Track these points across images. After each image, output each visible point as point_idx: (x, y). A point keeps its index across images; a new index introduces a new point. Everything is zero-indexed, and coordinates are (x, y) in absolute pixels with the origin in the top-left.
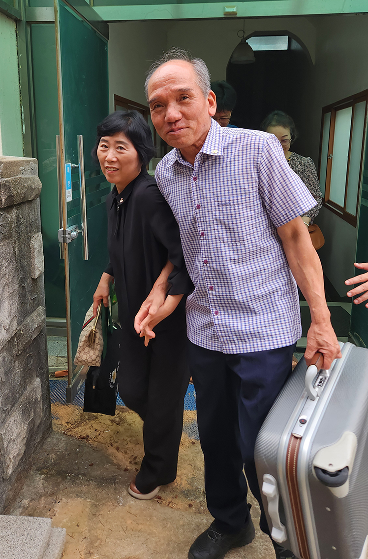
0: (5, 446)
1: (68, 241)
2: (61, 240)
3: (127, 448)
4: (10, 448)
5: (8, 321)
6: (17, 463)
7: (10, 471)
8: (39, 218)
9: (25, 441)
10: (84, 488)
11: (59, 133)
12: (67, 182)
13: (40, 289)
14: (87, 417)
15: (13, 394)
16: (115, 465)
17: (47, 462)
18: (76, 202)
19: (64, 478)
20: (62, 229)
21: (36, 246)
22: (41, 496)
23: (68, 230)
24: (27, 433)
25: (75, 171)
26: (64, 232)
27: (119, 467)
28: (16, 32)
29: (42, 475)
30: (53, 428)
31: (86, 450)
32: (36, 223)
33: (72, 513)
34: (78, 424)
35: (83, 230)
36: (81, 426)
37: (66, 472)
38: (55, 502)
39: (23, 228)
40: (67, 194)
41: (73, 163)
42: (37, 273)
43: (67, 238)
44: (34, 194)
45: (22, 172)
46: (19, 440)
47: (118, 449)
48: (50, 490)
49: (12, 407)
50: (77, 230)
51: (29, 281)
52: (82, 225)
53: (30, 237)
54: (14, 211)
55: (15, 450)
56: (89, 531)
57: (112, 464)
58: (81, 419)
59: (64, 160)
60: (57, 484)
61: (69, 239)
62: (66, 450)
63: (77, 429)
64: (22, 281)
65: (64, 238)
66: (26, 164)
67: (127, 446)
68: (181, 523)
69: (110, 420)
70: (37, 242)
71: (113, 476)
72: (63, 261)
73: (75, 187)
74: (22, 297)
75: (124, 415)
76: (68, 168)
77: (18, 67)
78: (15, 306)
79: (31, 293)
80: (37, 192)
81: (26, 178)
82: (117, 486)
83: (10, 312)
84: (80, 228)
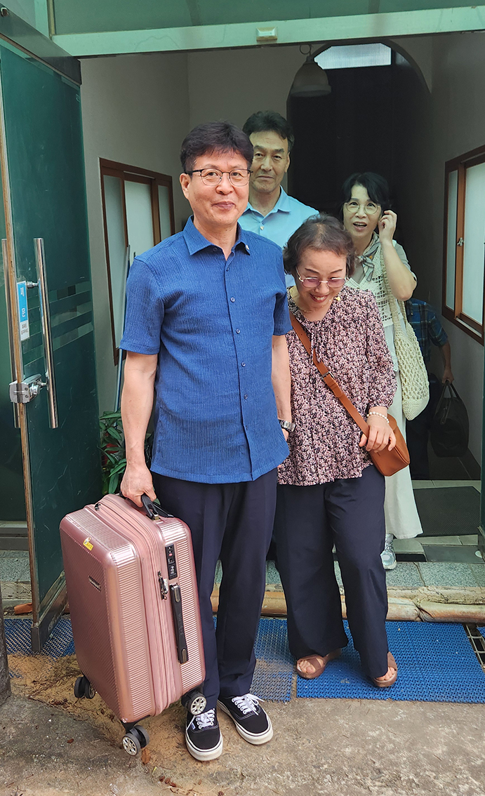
1: (26, 400)
2: (14, 399)
10: (60, 775)
11: (5, 235)
12: (21, 310)
16: (108, 740)
18: (35, 339)
19: (29, 761)
23: (25, 383)
25: (32, 293)
26: (18, 387)
27: (113, 743)
30: (13, 690)
31: (63, 720)
34: (51, 683)
35: (48, 383)
36: (56, 686)
37: (32, 753)
40: (21, 329)
41: (30, 281)
48: (7, 778)
50: (39, 383)
52: (47, 374)
58: (56, 676)
59: (14, 278)
60: (19, 770)
61: (26, 396)
62: (33, 721)
63: (49, 691)
65: (19, 396)
71: (103, 757)
72: (19, 431)
73: (34, 318)
76: (22, 289)
82: (109, 769)
84: (44, 379)
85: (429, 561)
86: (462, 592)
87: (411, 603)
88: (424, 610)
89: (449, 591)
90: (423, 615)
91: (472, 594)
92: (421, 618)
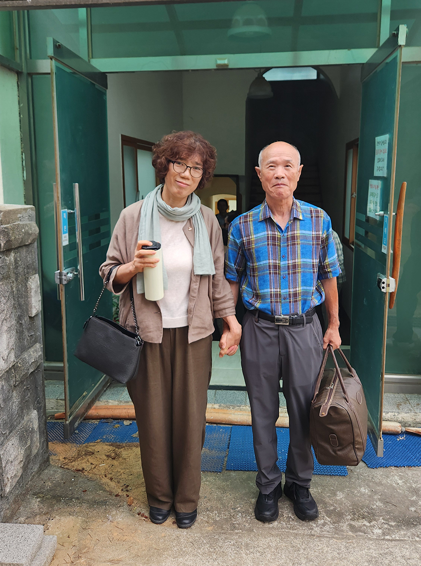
0: (3, 466)
1: (65, 282)
2: (57, 281)
3: (120, 479)
4: (7, 468)
5: (6, 353)
6: (14, 484)
7: (8, 489)
8: (36, 261)
9: (22, 465)
10: (77, 509)
11: (56, 181)
12: (64, 227)
13: (37, 327)
14: (83, 453)
15: (11, 420)
16: (108, 492)
17: (43, 488)
18: (72, 246)
19: (59, 501)
20: (59, 271)
21: (33, 287)
22: (36, 515)
23: (64, 272)
24: (24, 457)
25: (71, 216)
26: (60, 274)
27: (111, 493)
28: (18, 83)
29: (38, 498)
30: (51, 463)
31: (81, 480)
32: (33, 265)
33: (64, 528)
34: (75, 459)
35: (79, 273)
36: (78, 461)
37: (61, 497)
38: (49, 519)
39: (20, 270)
40: (63, 239)
41: (70, 209)
42: (34, 312)
43: (64, 280)
44: (31, 238)
45: (20, 219)
46: (16, 463)
47: (111, 479)
48: (45, 510)
49: (9, 433)
50: (74, 272)
51: (27, 318)
52: (79, 267)
53: (28, 278)
54: (13, 254)
55: (13, 471)
56: (79, 541)
57: (105, 491)
58: (78, 455)
59: (60, 207)
60: (52, 506)
61: (65, 280)
62: (62, 480)
63: (73, 463)
64: (19, 318)
65: (61, 280)
66: (24, 212)
67: (120, 477)
68: (163, 534)
69: (106, 455)
70: (34, 282)
71: (104, 500)
72: (60, 302)
73: (72, 232)
74: (20, 334)
75: (120, 450)
76: (65, 214)
77: (20, 116)
78: (13, 340)
79: (28, 330)
80: (34, 237)
81: (23, 225)
82: (107, 507)
83: (8, 345)
84: (77, 270)
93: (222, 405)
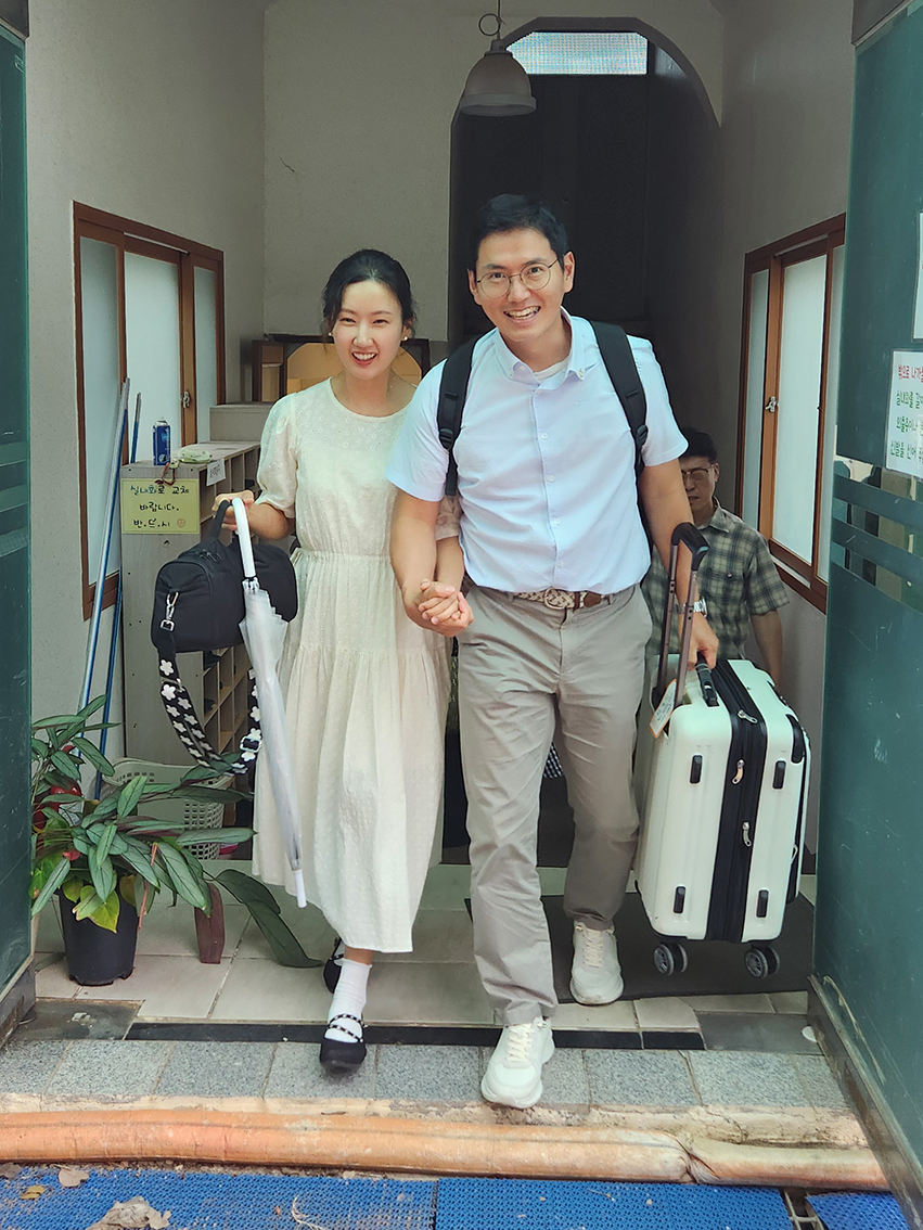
85: (710, 1048)
86: (777, 1117)
87: (674, 1143)
88: (698, 1159)
89: (750, 1117)
90: (699, 1171)
91: (797, 1122)
92: (692, 1177)
93: (403, 1102)
